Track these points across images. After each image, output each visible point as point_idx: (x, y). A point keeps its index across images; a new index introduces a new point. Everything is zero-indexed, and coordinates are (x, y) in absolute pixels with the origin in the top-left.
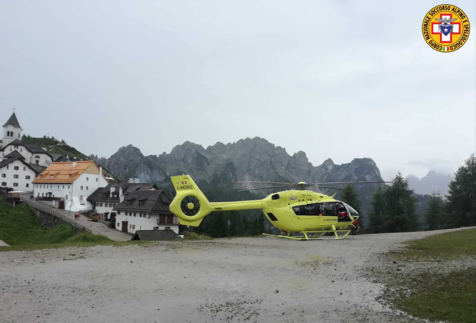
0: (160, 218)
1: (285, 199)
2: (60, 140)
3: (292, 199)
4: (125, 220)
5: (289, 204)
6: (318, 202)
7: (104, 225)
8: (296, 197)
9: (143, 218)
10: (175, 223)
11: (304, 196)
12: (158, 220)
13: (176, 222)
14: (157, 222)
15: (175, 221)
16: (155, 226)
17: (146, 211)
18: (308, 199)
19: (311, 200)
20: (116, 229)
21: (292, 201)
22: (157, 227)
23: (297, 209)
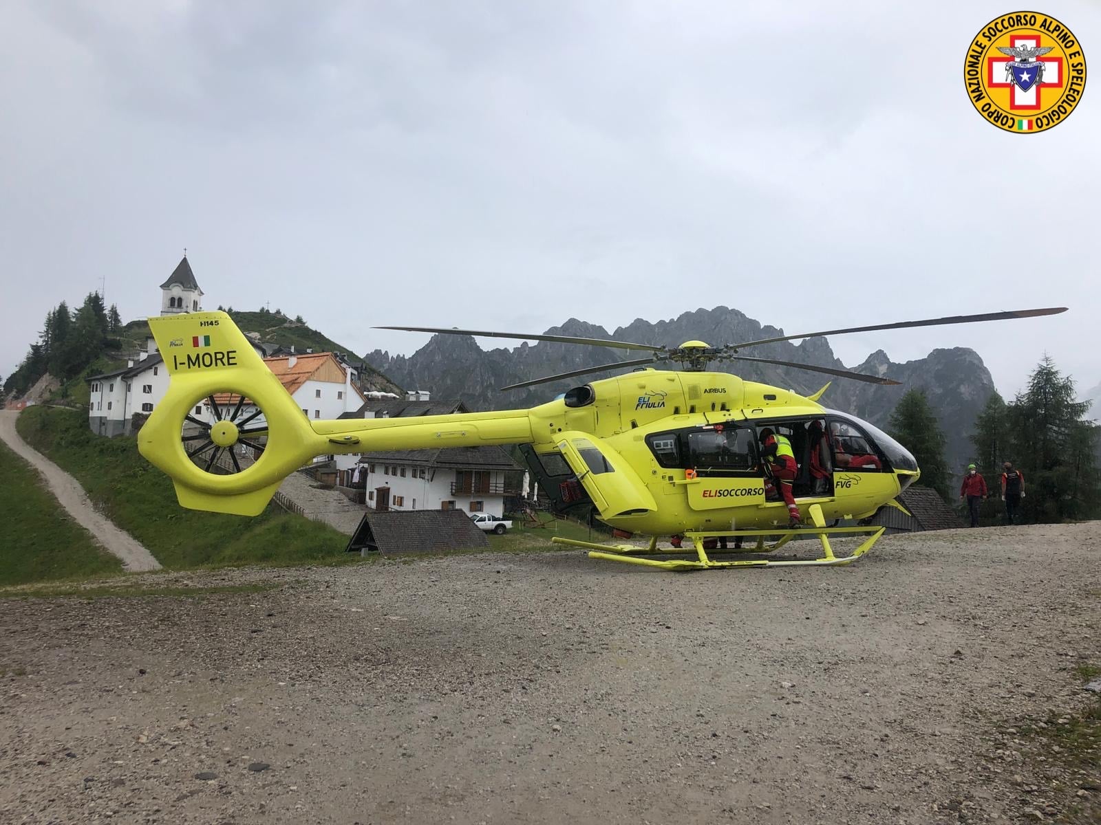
0: (457, 480)
1: (617, 406)
2: (293, 317)
3: (643, 403)
4: (382, 485)
5: (634, 425)
6: (750, 416)
7: (343, 497)
8: (664, 396)
9: (419, 482)
10: (494, 492)
11: (694, 392)
12: (454, 484)
13: (496, 490)
14: (452, 489)
15: (494, 488)
16: (447, 500)
17: (425, 463)
18: (713, 406)
19: (723, 408)
20: (367, 506)
21: (644, 411)
22: (452, 503)
23: (666, 444)
